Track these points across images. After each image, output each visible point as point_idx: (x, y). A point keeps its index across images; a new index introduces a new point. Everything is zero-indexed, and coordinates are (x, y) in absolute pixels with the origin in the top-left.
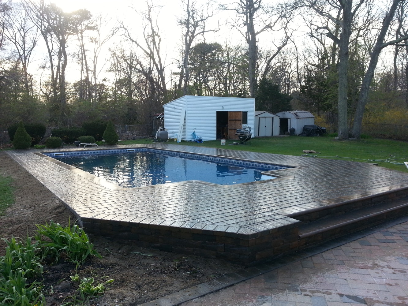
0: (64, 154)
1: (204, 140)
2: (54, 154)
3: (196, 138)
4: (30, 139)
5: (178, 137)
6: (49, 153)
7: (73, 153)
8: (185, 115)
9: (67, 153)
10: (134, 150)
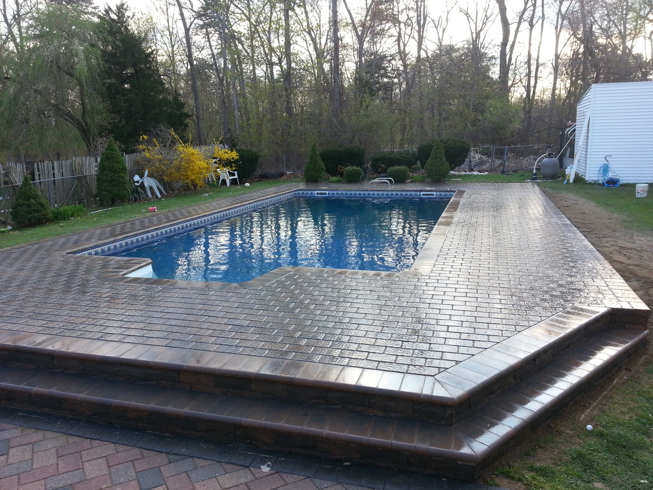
1: (624, 182)
2: (316, 193)
3: (606, 176)
4: (323, 169)
5: (571, 172)
6: (310, 190)
7: (340, 193)
8: (588, 127)
9: (331, 192)
10: (435, 194)
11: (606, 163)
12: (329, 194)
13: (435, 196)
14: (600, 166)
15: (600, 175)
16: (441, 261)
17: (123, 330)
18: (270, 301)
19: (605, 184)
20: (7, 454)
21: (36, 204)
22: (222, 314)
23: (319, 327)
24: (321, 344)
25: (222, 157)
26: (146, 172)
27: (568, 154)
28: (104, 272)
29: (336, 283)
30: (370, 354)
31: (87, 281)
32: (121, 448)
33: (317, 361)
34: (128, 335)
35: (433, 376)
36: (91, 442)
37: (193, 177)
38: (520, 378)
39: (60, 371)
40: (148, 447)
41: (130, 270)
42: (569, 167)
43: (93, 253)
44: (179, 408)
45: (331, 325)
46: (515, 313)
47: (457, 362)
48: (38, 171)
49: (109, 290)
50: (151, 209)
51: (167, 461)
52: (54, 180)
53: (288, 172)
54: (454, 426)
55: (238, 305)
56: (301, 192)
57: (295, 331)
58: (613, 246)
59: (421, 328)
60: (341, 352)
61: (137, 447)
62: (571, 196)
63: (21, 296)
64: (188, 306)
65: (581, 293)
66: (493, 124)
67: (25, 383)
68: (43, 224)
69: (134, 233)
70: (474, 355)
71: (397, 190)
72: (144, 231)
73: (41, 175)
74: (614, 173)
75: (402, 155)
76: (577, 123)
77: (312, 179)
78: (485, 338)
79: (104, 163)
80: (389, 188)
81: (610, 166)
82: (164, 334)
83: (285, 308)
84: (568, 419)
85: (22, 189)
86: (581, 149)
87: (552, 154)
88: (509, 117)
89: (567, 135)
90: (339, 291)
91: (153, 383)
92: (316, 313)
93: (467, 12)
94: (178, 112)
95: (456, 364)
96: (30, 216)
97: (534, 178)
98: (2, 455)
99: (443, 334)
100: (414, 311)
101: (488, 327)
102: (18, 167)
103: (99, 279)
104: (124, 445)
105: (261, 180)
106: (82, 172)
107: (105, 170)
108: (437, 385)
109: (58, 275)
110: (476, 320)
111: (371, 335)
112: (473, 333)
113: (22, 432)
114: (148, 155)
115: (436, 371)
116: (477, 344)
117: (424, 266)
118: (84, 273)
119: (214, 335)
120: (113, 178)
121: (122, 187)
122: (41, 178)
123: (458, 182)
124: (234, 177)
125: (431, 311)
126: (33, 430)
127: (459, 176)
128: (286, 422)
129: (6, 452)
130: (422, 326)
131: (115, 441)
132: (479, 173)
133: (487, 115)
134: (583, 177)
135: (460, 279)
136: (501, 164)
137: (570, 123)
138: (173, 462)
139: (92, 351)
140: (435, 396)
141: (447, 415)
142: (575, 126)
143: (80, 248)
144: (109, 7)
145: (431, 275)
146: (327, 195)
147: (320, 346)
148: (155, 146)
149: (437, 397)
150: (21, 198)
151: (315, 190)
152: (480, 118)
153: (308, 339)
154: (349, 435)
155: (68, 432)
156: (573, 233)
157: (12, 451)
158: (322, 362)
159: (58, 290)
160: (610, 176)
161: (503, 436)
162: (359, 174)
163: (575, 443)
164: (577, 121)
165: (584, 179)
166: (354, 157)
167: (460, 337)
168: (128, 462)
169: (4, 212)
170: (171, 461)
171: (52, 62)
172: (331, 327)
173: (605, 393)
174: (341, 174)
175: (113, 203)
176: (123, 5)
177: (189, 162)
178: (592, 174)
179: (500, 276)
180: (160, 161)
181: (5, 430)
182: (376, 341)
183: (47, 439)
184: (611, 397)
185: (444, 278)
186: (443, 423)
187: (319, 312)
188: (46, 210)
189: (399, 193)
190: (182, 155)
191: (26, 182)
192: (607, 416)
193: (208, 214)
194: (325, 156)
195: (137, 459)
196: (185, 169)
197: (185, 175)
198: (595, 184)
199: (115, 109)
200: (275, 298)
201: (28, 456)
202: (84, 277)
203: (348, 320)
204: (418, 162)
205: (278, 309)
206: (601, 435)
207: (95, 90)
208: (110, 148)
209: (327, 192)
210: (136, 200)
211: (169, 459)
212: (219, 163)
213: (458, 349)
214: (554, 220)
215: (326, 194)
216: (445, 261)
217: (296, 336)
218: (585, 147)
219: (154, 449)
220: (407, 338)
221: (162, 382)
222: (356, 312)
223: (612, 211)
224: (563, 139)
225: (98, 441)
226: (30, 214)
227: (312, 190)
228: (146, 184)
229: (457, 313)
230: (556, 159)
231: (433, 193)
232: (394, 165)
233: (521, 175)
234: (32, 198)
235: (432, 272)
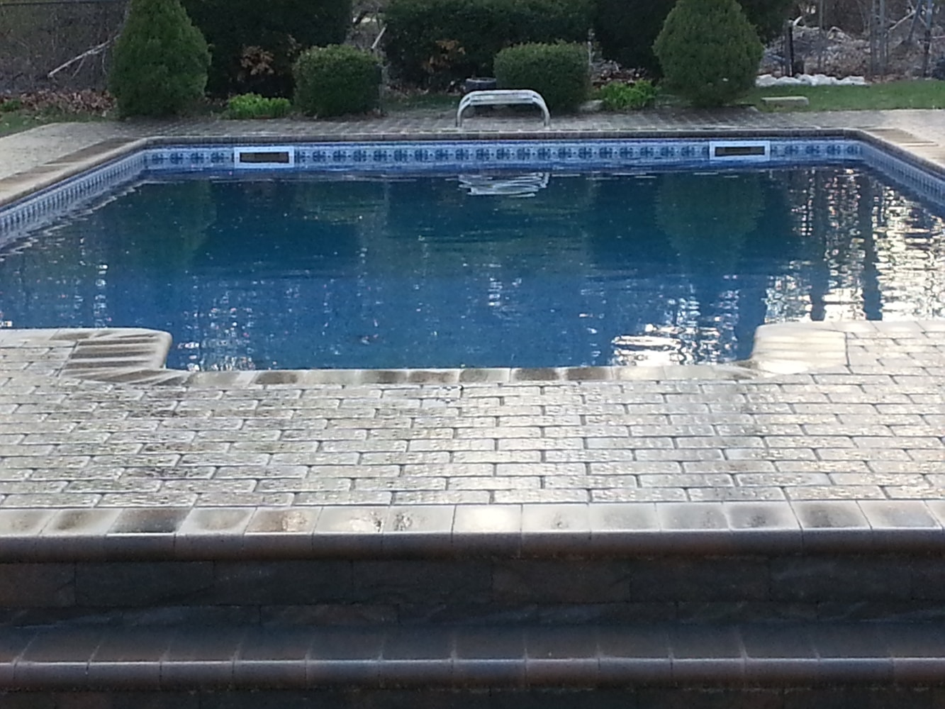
0: (292, 155)
2: (237, 155)
6: (206, 144)
7: (349, 150)
9: (308, 150)
10: (767, 149)
12: (298, 157)
13: (765, 158)
56: (165, 151)
146: (291, 164)
151: (233, 142)
209: (291, 149)
215: (283, 158)
227: (217, 143)
231: (759, 143)
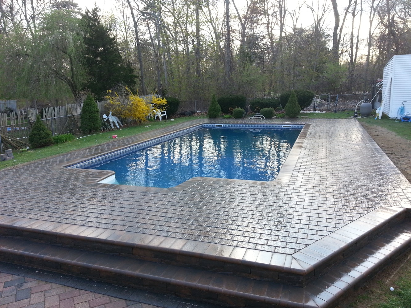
2: (215, 126)
3: (402, 114)
4: (220, 110)
5: (379, 112)
6: (211, 124)
7: (230, 125)
8: (391, 83)
9: (225, 125)
10: (291, 126)
11: (403, 106)
12: (223, 126)
13: (291, 128)
14: (398, 108)
15: (398, 114)
16: (296, 174)
17: (98, 219)
18: (187, 200)
19: (402, 120)
20: (30, 298)
21: (44, 134)
22: (158, 209)
23: (218, 219)
24: (220, 231)
25: (157, 103)
26: (111, 113)
27: (377, 100)
28: (86, 180)
29: (229, 188)
30: (251, 238)
31: (76, 186)
32: (98, 296)
33: (217, 243)
34: (101, 223)
35: (291, 255)
36: (79, 291)
37: (139, 116)
38: (347, 256)
39: (60, 245)
40: (113, 295)
41: (102, 178)
42: (378, 109)
43: (79, 166)
44: (133, 271)
45: (226, 217)
46: (344, 212)
47: (307, 245)
48: (45, 113)
49: (89, 192)
50: (113, 137)
51: (125, 305)
52: (55, 118)
53: (198, 112)
54: (304, 287)
55: (168, 203)
56: (206, 125)
57: (203, 221)
58: (407, 163)
59: (283, 221)
60: (232, 237)
61: (107, 295)
62: (379, 128)
63: (36, 195)
64: (138, 203)
65: (386, 198)
66: (329, 80)
67: (39, 253)
68: (48, 146)
69: (104, 153)
70: (317, 240)
71: (266, 124)
72: (109, 152)
73: (47, 115)
74: (408, 112)
75: (270, 101)
76: (383, 80)
77: (213, 116)
78: (325, 229)
79: (85, 108)
80: (262, 123)
81: (405, 108)
82: (123, 223)
83: (197, 206)
84: (378, 282)
85: (35, 125)
86: (386, 97)
87: (367, 100)
88: (339, 75)
89: (377, 87)
90: (231, 194)
91: (117, 254)
92: (216, 209)
93: (312, 8)
94: (130, 75)
95: (306, 246)
96: (41, 141)
97: (355, 116)
98: (27, 298)
99: (297, 226)
100: (279, 209)
101: (326, 220)
102: (33, 111)
103: (83, 184)
104: (99, 294)
105: (180, 116)
106: (72, 113)
107: (85, 112)
108: (294, 261)
109: (58, 182)
110: (318, 216)
111: (251, 225)
112: (316, 225)
113: (38, 283)
114: (111, 102)
115: (293, 251)
116: (319, 233)
117: (284, 178)
118: (74, 180)
119: (153, 224)
120: (91, 117)
121: (96, 122)
122: (47, 117)
123: (306, 118)
124: (164, 115)
125: (290, 209)
126: (44, 282)
127: (307, 114)
128: (199, 282)
129: (29, 296)
130: (284, 220)
131: (94, 291)
132: (320, 112)
133: (325, 74)
134: (387, 115)
135: (308, 187)
136: (334, 106)
137: (379, 80)
138: (129, 306)
139: (80, 233)
140: (292, 268)
141: (301, 281)
142: (382, 82)
143: (71, 163)
144: (88, 10)
145: (289, 184)
147: (219, 232)
148: (116, 96)
149: (294, 269)
150: (35, 130)
151: (215, 124)
152: (321, 75)
153: (212, 227)
154: (238, 292)
155: (66, 285)
156: (381, 154)
157: (32, 296)
158: (220, 243)
159: (59, 192)
160: (405, 115)
161: (336, 294)
162: (243, 113)
163: (383, 299)
164: (383, 79)
165: (388, 117)
166: (239, 102)
167: (308, 228)
168: (102, 305)
169: (25, 138)
170: (128, 305)
171: (53, 45)
172: (226, 219)
173: (402, 265)
174: (231, 113)
175: (90, 132)
176: (96, 9)
177: (137, 106)
178: (393, 113)
179: (334, 185)
180: (119, 106)
181: (28, 282)
182: (254, 230)
183: (53, 289)
184: (406, 268)
185: (298, 186)
186: (297, 285)
187: (218, 209)
188: (50, 137)
189: (268, 126)
190: (133, 102)
191: (38, 120)
192: (403, 281)
193: (149, 140)
194: (221, 102)
195: (108, 303)
196: (134, 111)
197: (134, 114)
198: (395, 119)
199: (91, 73)
200: (191, 199)
201: (42, 299)
202: (74, 183)
203: (237, 215)
204: (280, 105)
205: (193, 206)
206: (400, 294)
207: (80, 62)
208: (89, 98)
209: (222, 125)
210: (104, 130)
211: (127, 304)
212: (155, 107)
213: (307, 236)
214: (369, 145)
215: (221, 126)
216: (298, 174)
217: (204, 225)
218: (389, 96)
219: (118, 297)
220: (275, 228)
221: (122, 254)
222: (242, 209)
223: (407, 139)
224: (374, 90)
225: (83, 291)
226: (41, 139)
227: (213, 124)
228: (110, 120)
229: (306, 210)
230: (369, 103)
232: (265, 107)
233: (347, 113)
234: (42, 130)
235: (289, 182)
